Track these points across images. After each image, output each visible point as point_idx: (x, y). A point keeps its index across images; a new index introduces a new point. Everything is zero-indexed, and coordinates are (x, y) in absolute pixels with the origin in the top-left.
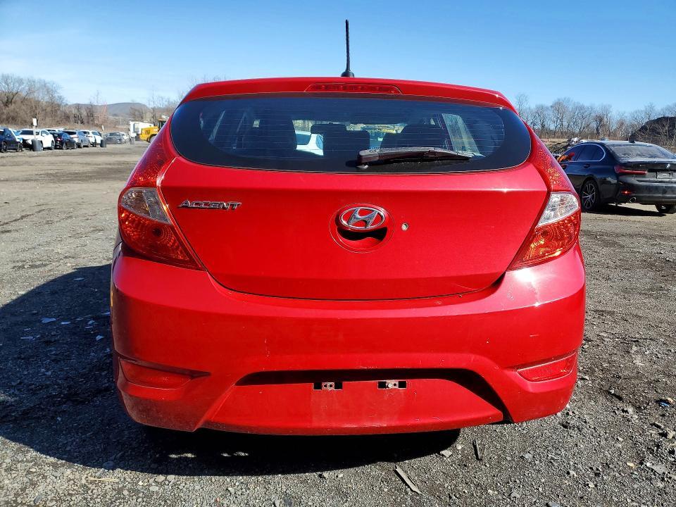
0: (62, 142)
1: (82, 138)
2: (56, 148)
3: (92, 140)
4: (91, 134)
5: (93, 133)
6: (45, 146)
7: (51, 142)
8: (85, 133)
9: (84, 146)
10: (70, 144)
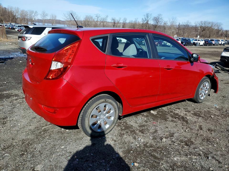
0: (207, 44)
1: (216, 42)
2: (204, 45)
3: (220, 43)
4: (221, 41)
5: (222, 41)
6: (200, 45)
7: (203, 43)
8: (218, 40)
9: (216, 45)
10: (211, 44)
